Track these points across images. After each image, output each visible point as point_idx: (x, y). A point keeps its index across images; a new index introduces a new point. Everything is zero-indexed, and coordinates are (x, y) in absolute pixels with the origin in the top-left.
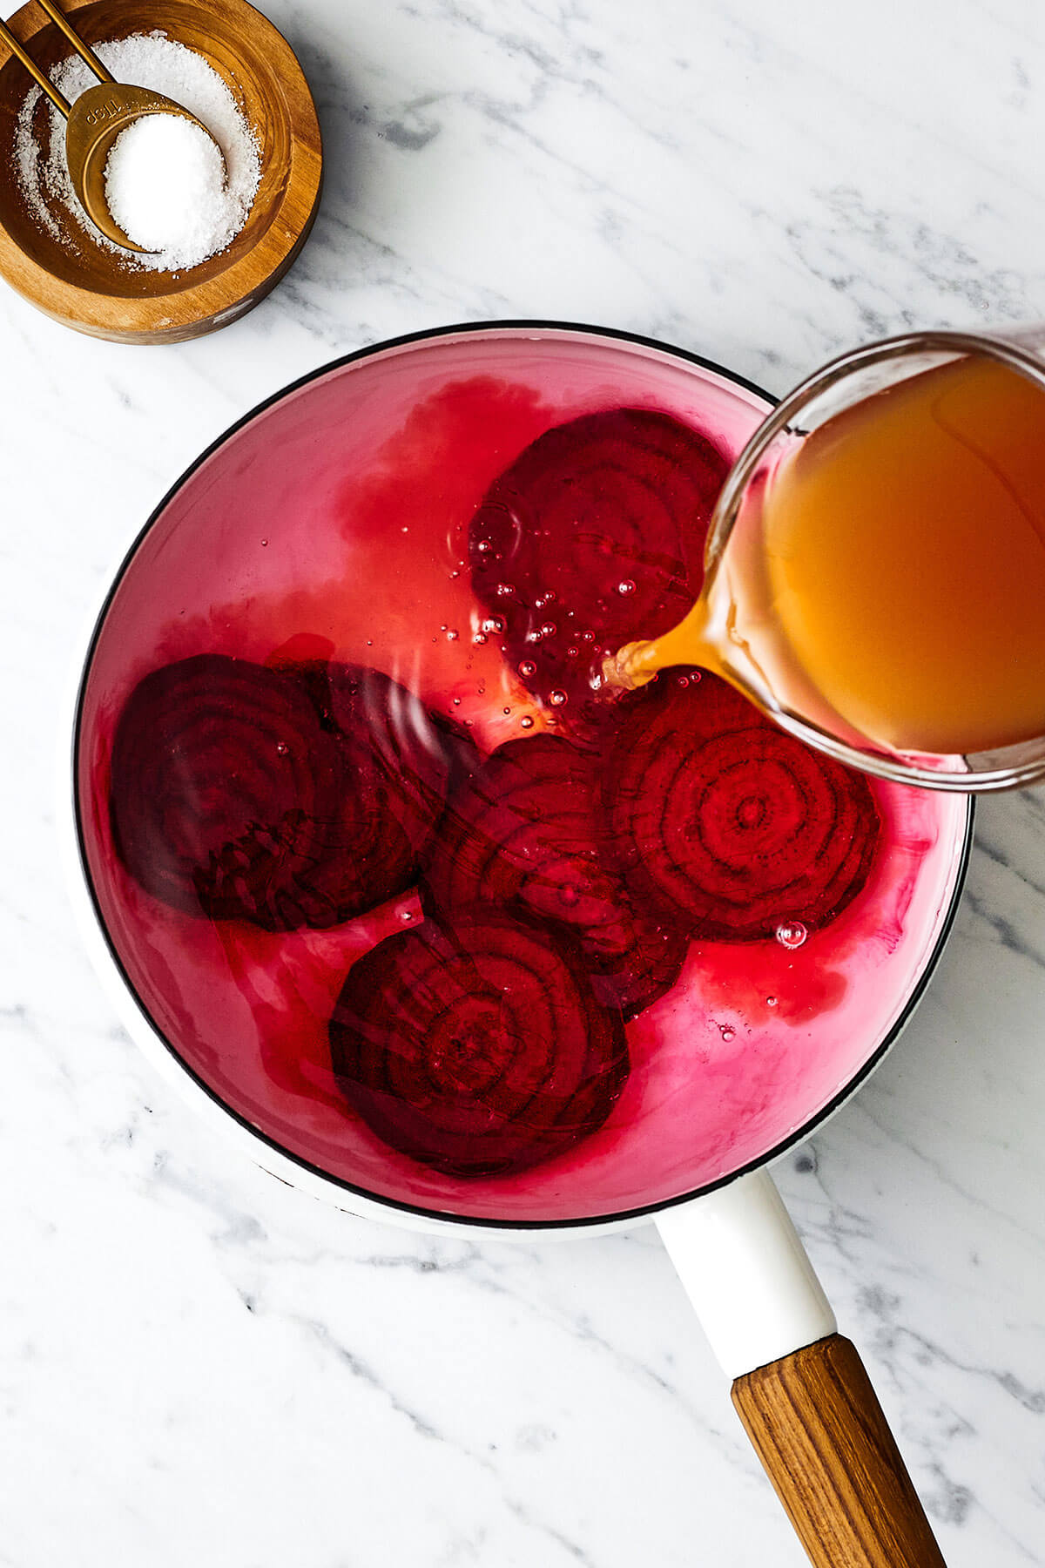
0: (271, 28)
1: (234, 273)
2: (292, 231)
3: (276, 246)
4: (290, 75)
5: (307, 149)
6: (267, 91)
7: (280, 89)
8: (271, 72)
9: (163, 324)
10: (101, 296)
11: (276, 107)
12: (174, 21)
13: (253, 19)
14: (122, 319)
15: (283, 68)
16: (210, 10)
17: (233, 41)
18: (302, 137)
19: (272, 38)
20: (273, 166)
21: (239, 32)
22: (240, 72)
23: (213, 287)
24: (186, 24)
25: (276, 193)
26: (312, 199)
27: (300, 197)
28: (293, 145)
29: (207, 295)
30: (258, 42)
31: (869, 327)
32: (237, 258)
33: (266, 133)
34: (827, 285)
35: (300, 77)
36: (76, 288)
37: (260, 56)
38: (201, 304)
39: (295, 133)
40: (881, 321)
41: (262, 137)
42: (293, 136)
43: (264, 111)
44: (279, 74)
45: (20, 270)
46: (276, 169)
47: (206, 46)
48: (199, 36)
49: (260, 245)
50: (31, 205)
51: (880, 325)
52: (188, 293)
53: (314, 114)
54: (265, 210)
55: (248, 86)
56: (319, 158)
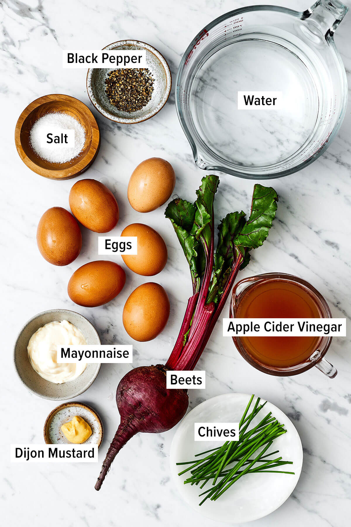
0: (83, 104)
1: (84, 161)
2: (95, 149)
3: (92, 153)
4: (88, 113)
5: (95, 129)
6: (84, 118)
7: (87, 117)
8: (84, 113)
9: (69, 175)
10: (54, 171)
11: (87, 121)
12: (60, 105)
13: (78, 102)
14: (60, 176)
15: (87, 112)
16: (68, 102)
17: (75, 108)
18: (94, 127)
19: (83, 106)
20: (88, 134)
21: (76, 106)
22: (77, 114)
23: (79, 165)
24: (63, 106)
25: (90, 140)
26: (98, 140)
27: (95, 141)
28: (92, 129)
29: (78, 166)
30: (80, 107)
31: (279, 143)
32: (84, 157)
33: (86, 127)
34: (269, 133)
35: (91, 113)
36: (48, 170)
37: (81, 110)
38: (77, 169)
39: (92, 126)
40: (282, 141)
41: (85, 128)
42: (91, 127)
43: (84, 122)
44: (86, 114)
45: (35, 168)
46: (89, 135)
47: (69, 110)
48: (67, 108)
49: (88, 153)
50: (35, 152)
51: (281, 143)
52: (74, 167)
53: (95, 121)
54: (88, 145)
55: (79, 117)
56: (98, 131)
